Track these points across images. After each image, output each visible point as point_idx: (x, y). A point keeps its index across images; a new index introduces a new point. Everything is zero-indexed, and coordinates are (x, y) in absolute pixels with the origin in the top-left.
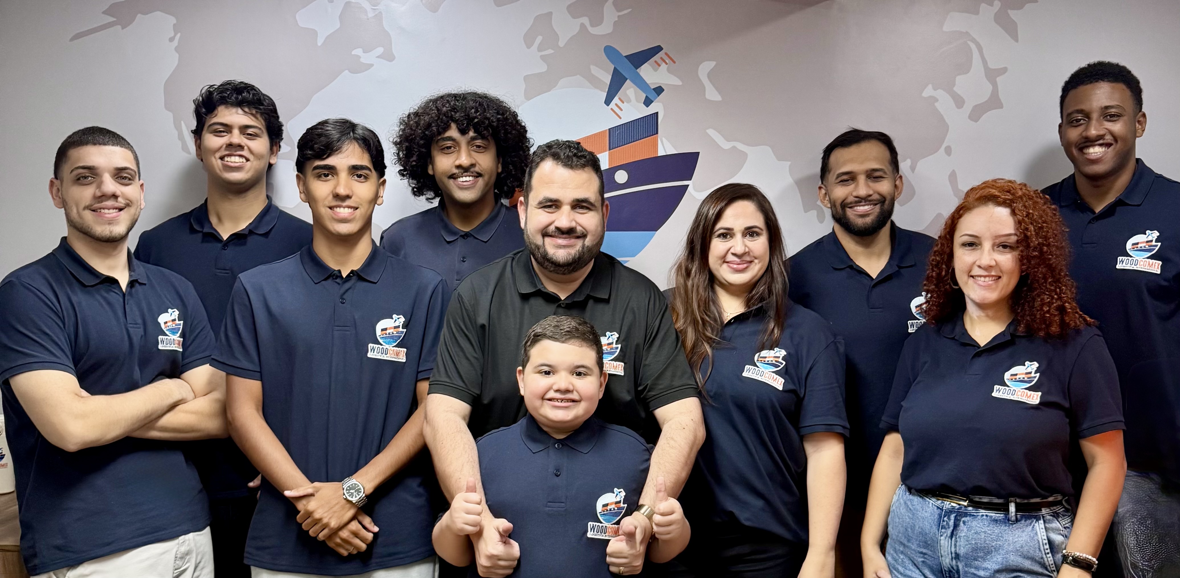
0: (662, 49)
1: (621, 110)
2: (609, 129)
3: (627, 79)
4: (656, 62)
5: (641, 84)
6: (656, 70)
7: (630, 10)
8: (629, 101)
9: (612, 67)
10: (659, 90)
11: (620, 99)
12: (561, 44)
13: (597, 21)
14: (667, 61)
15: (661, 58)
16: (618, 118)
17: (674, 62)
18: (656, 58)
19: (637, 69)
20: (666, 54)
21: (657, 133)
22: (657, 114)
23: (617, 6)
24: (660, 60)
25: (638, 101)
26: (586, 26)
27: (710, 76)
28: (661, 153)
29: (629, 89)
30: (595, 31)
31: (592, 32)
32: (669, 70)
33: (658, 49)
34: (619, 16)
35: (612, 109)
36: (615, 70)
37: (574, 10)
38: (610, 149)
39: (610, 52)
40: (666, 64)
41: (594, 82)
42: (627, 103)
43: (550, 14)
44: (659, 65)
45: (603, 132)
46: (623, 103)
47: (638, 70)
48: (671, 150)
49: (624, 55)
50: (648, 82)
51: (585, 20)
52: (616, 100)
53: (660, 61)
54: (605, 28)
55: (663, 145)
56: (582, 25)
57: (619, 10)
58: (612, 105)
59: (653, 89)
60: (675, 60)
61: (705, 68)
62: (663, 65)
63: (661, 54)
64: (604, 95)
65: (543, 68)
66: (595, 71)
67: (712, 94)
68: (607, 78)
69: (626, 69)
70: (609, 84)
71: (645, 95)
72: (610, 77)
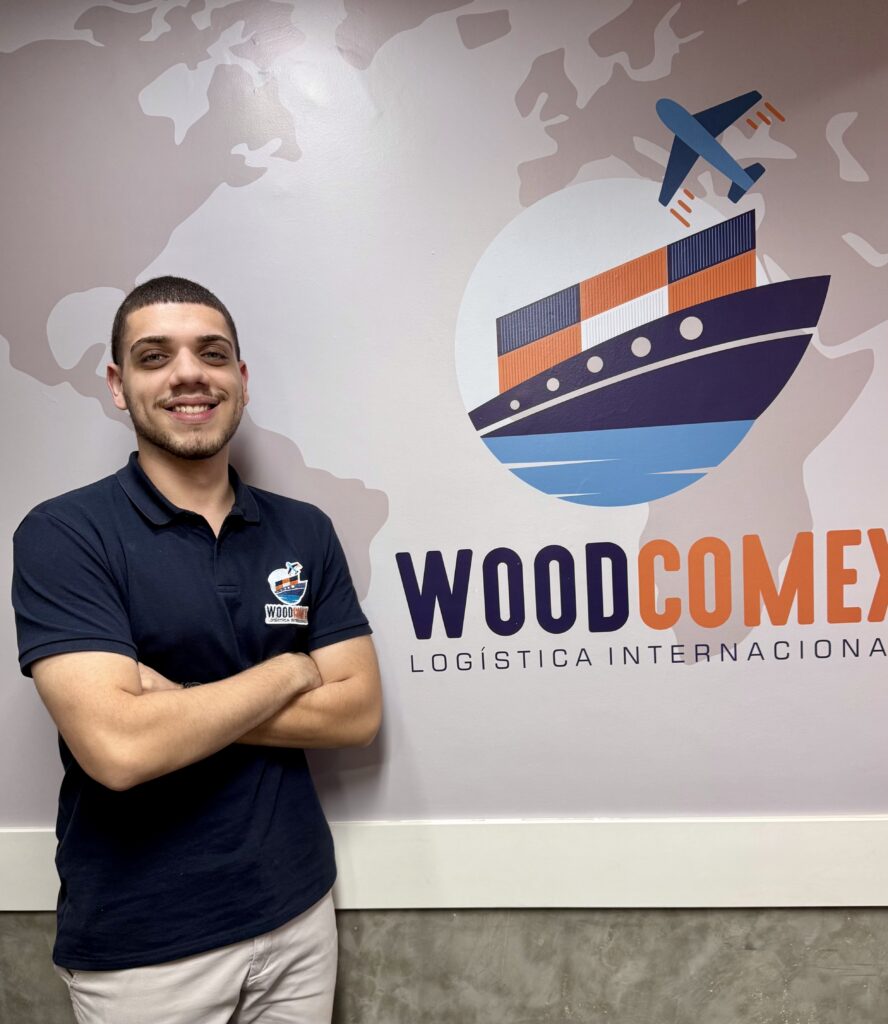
0: (760, 97)
1: (689, 210)
2: (669, 246)
3: (697, 156)
4: (749, 122)
5: (723, 161)
6: (749, 137)
7: (700, 33)
8: (703, 194)
9: (672, 136)
10: (755, 171)
11: (686, 192)
12: (582, 102)
13: (643, 57)
14: (769, 118)
15: (760, 115)
16: (685, 227)
17: (783, 119)
18: (751, 114)
19: (715, 136)
20: (768, 105)
21: (754, 247)
22: (752, 212)
23: (679, 27)
24: (757, 117)
25: (718, 192)
26: (622, 68)
27: (847, 139)
28: (761, 280)
29: (703, 175)
30: (637, 76)
31: (632, 77)
32: (773, 135)
33: (753, 98)
34: (681, 46)
35: (673, 211)
36: (677, 140)
37: (602, 42)
38: (670, 281)
39: (668, 110)
40: (768, 122)
41: (642, 166)
42: (700, 197)
43: (560, 53)
44: (755, 127)
45: (658, 252)
46: (692, 197)
47: (717, 139)
48: (780, 276)
49: (692, 114)
50: (735, 158)
51: (622, 58)
52: (679, 194)
53: (756, 119)
54: (657, 69)
55: (765, 267)
56: (618, 68)
57: (680, 35)
58: (673, 203)
59: (746, 170)
60: (784, 116)
61: (838, 126)
62: (763, 126)
63: (759, 106)
64: (658, 187)
65: (550, 148)
66: (641, 145)
67: (852, 171)
68: (662, 158)
69: (696, 137)
70: (666, 166)
71: (730, 183)
72: (669, 154)
